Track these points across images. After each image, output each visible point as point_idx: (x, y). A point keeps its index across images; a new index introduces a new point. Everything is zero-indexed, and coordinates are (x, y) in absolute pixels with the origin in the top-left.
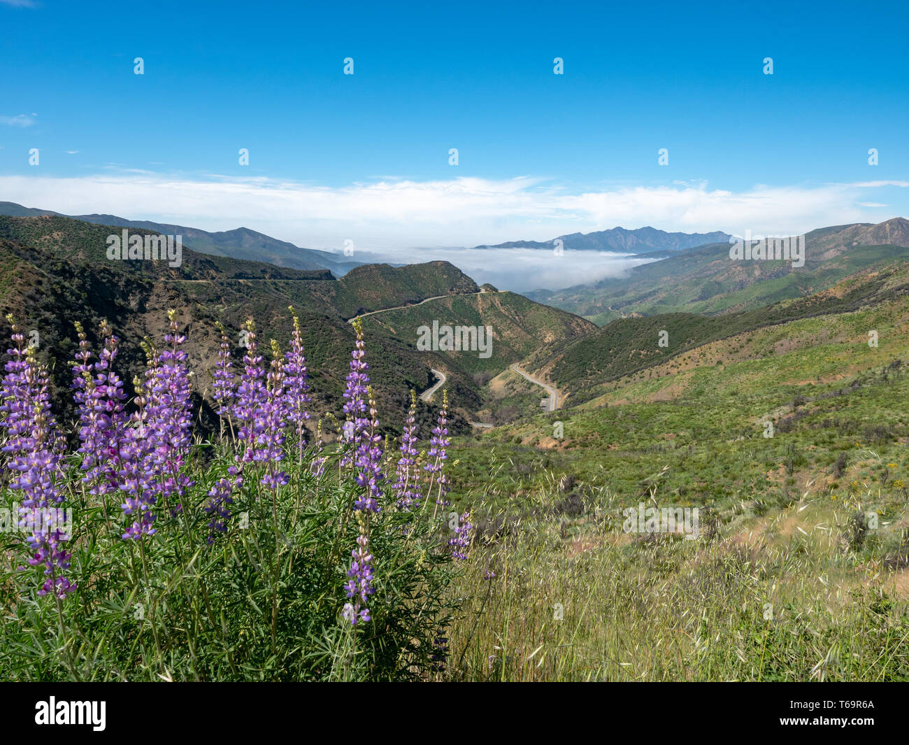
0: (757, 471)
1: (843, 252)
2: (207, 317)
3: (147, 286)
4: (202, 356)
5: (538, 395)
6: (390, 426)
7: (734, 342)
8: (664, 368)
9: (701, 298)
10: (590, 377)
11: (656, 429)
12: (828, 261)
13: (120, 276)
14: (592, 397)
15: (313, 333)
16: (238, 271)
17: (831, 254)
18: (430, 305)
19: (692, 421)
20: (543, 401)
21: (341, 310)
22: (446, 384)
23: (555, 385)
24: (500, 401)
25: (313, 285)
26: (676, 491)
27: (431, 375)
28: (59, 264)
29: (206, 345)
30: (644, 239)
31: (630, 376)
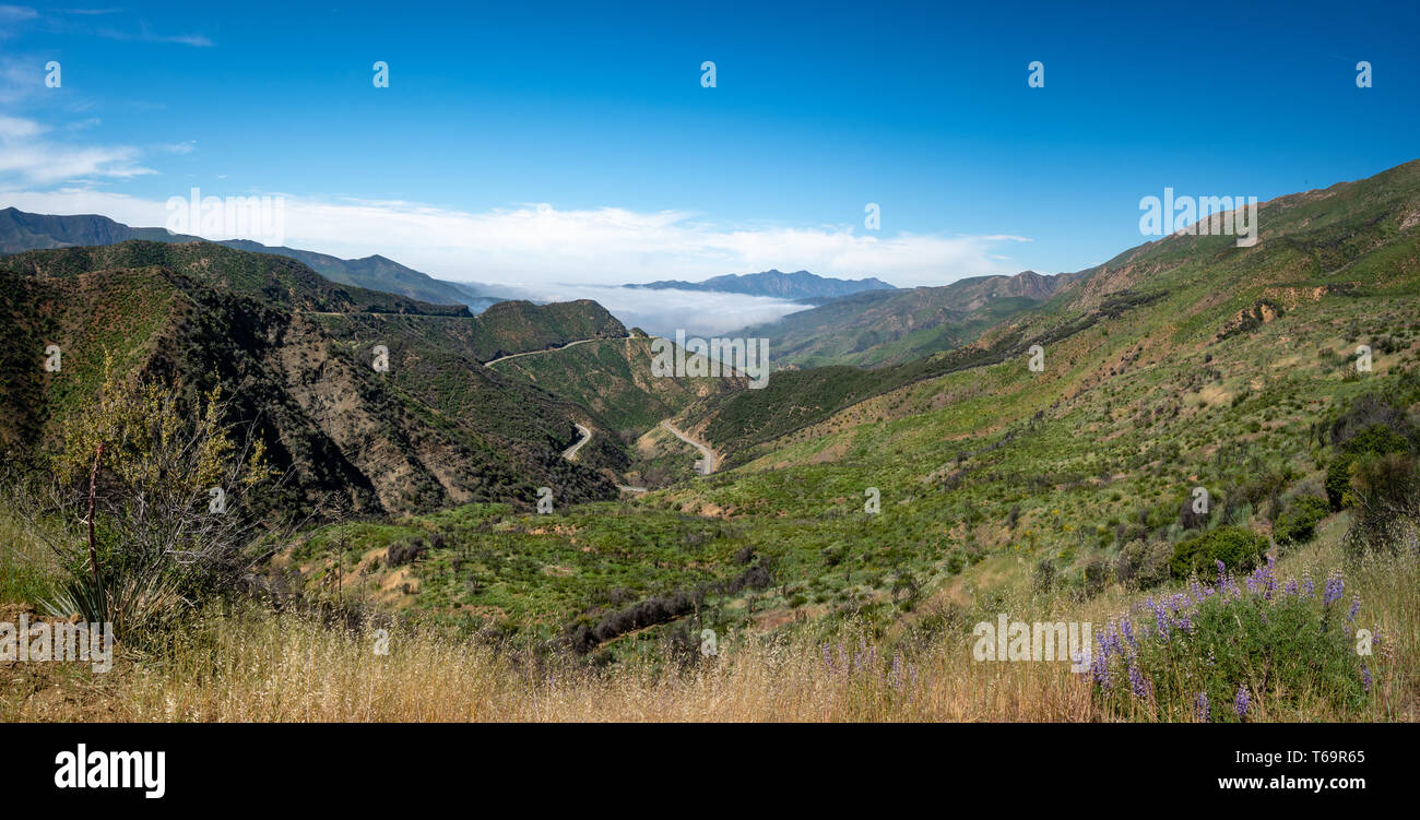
0: (938, 530)
1: (985, 304)
2: (341, 354)
3: (285, 318)
4: (335, 396)
5: (691, 456)
6: (530, 485)
7: (894, 396)
8: (825, 426)
9: (858, 350)
10: (748, 436)
11: (825, 494)
12: (973, 312)
13: (261, 306)
14: (751, 459)
15: (449, 377)
16: (371, 304)
17: (975, 305)
18: (575, 350)
19: (862, 483)
20: (698, 463)
21: (478, 352)
22: (591, 441)
23: (710, 444)
24: (650, 462)
25: (448, 322)
26: (860, 558)
27: (575, 430)
28: (207, 293)
29: (340, 385)
30: (799, 283)
31: (790, 435)
